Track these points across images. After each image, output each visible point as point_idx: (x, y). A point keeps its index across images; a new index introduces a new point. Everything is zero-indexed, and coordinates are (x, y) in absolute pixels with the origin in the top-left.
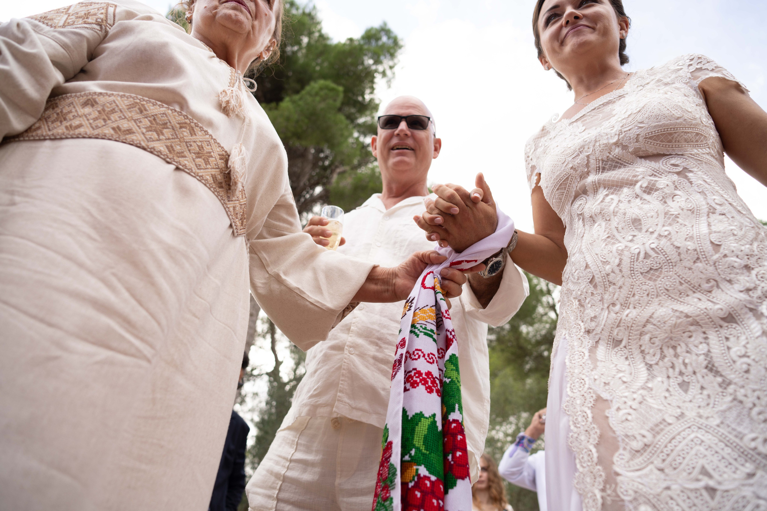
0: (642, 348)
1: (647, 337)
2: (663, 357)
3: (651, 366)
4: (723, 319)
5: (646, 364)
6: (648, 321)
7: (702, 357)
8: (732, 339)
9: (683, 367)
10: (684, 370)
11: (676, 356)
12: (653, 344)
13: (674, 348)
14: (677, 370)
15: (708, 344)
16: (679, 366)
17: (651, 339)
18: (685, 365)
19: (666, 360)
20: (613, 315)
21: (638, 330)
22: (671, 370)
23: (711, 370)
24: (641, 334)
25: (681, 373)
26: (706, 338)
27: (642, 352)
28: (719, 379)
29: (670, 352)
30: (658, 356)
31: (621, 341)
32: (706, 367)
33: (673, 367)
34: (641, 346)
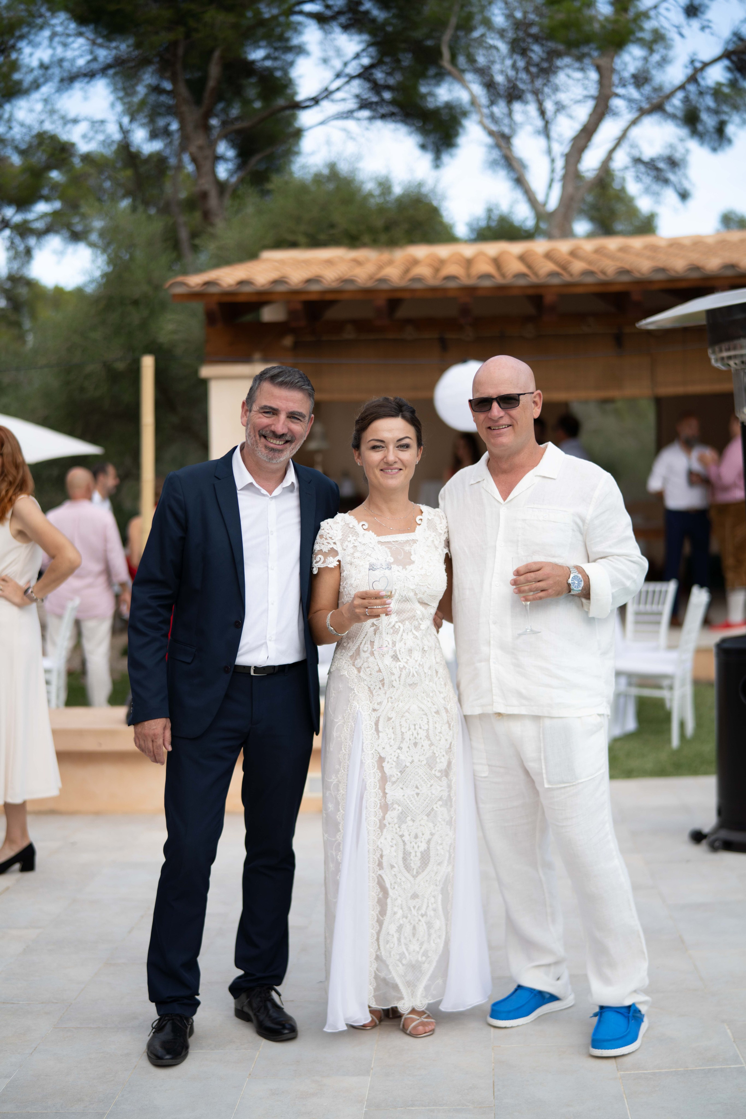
0: (401, 723)
1: (404, 719)
2: (409, 729)
3: (403, 733)
4: (435, 712)
5: (401, 732)
6: (407, 711)
7: (425, 731)
8: (437, 723)
9: (416, 735)
10: (417, 737)
11: (415, 729)
12: (407, 722)
13: (415, 725)
14: (414, 736)
15: (428, 725)
16: (415, 734)
17: (406, 720)
18: (418, 734)
19: (410, 731)
20: (390, 704)
21: (401, 714)
22: (411, 736)
23: (427, 738)
24: (402, 716)
25: (415, 738)
26: (428, 722)
27: (401, 725)
28: (429, 742)
29: (412, 727)
30: (407, 728)
31: (391, 718)
32: (426, 736)
33: (413, 735)
34: (400, 722)
